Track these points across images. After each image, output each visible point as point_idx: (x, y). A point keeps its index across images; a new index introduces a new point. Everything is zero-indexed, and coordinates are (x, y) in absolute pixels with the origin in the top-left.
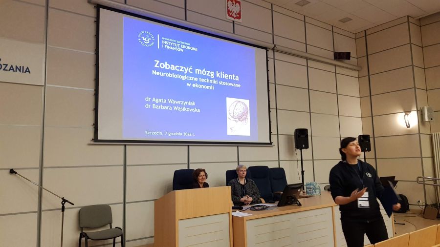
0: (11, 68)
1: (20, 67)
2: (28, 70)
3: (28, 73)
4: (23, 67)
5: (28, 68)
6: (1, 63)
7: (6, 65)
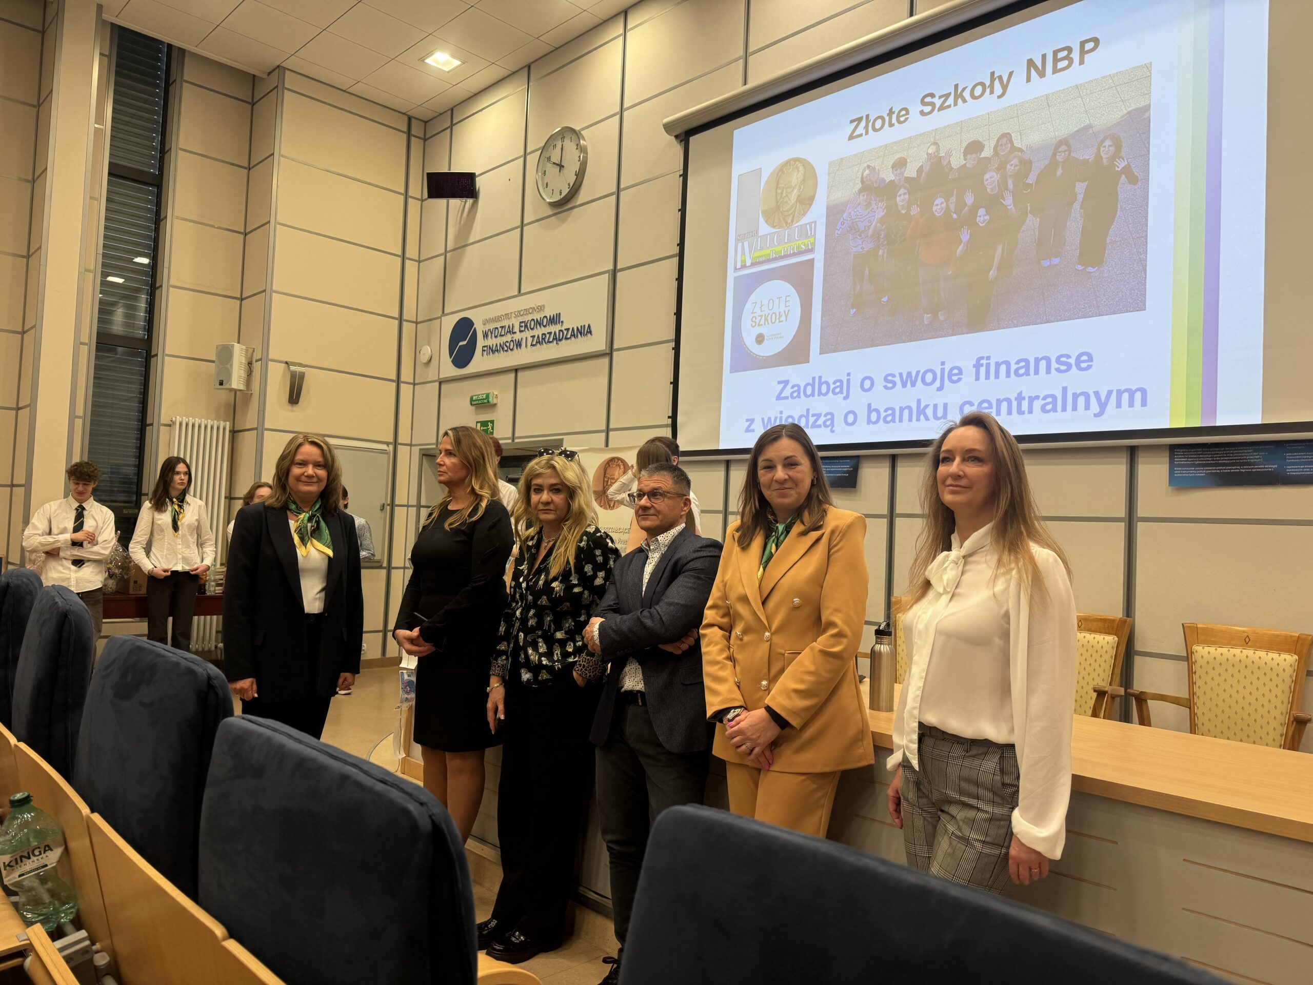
0: (573, 335)
1: (582, 327)
2: (589, 332)
3: (589, 335)
4: (584, 326)
5: (589, 326)
6: (563, 329)
7: (568, 330)
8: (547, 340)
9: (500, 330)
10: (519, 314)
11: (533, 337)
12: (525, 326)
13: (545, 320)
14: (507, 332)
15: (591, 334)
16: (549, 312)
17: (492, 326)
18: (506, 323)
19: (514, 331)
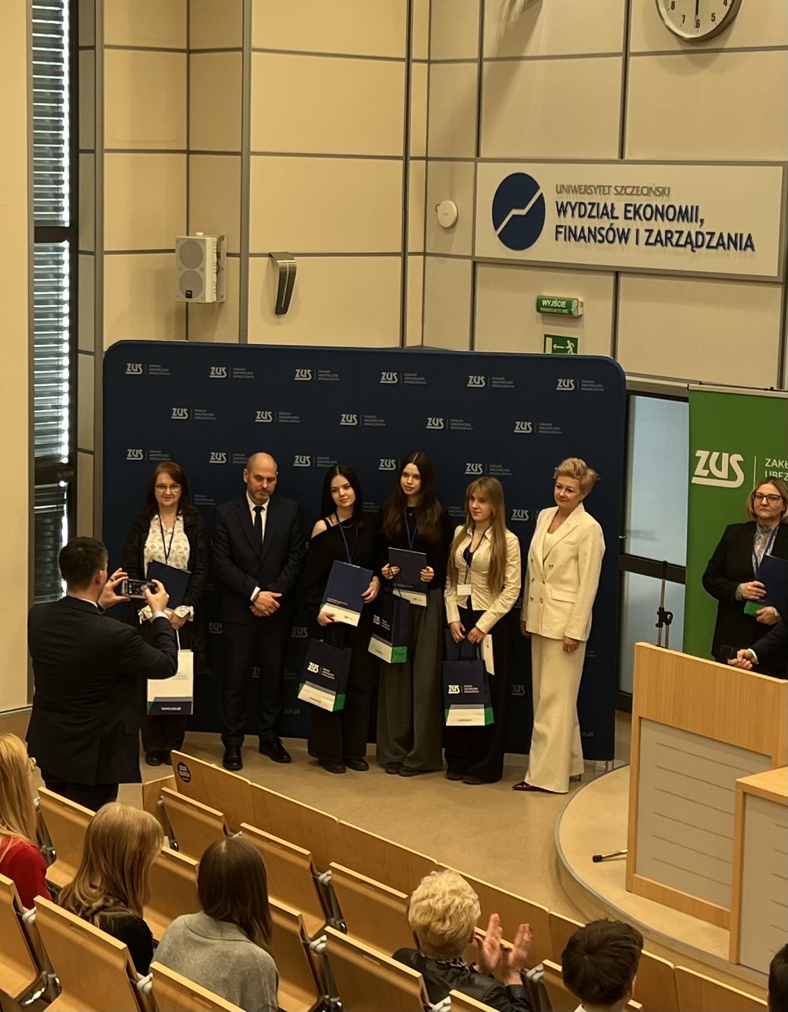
0: (720, 244)
1: (736, 235)
2: (750, 245)
3: (749, 249)
4: (741, 235)
5: (749, 237)
6: (704, 230)
7: (712, 234)
8: (674, 241)
9: (589, 207)
10: (622, 191)
11: (651, 231)
12: (635, 212)
13: (671, 211)
14: (603, 214)
15: (753, 250)
16: (680, 200)
17: (574, 199)
18: (600, 199)
19: (615, 215)
